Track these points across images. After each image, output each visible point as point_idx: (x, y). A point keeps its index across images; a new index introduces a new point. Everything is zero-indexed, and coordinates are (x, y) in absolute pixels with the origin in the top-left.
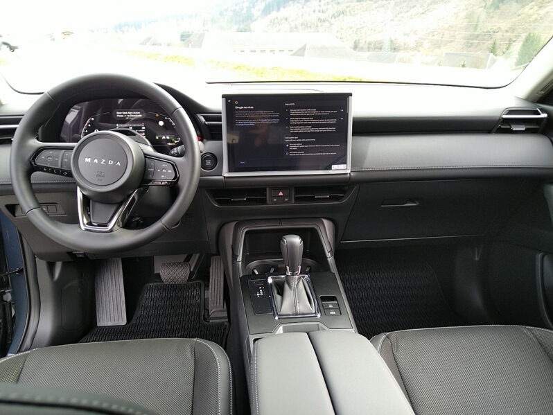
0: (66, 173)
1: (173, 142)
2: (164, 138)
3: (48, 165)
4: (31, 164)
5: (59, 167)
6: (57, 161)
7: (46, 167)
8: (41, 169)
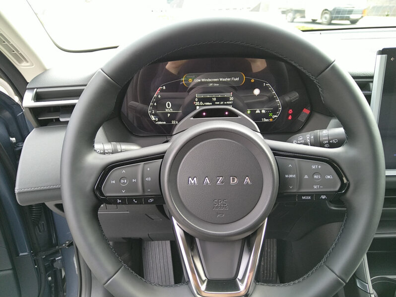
0: (152, 200)
1: (271, 117)
2: (258, 111)
3: (124, 193)
4: (96, 195)
5: (140, 193)
6: (136, 183)
7: (120, 198)
8: (112, 201)
